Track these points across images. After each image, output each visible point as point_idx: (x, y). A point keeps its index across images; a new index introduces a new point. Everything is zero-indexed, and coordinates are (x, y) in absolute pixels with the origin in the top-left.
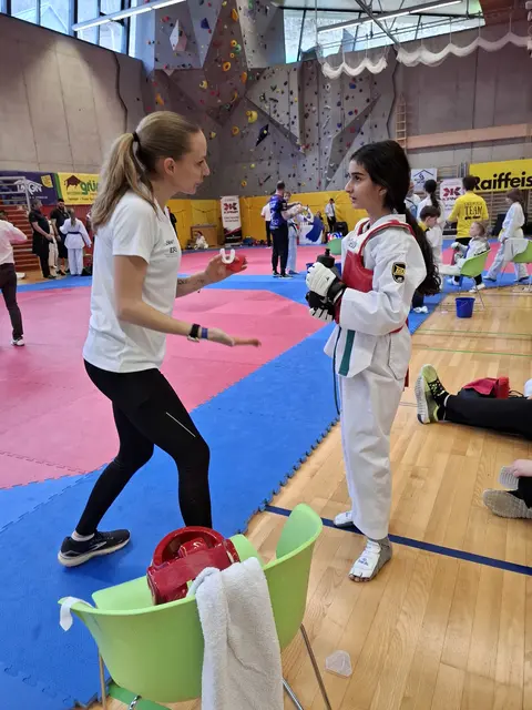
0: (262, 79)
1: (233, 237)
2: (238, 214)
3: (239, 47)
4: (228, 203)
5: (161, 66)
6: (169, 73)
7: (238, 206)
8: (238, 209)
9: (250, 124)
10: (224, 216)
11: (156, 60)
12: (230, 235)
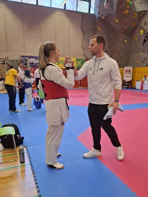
0: (146, 15)
1: (127, 84)
2: (131, 75)
3: (131, 3)
4: (127, 70)
5: (100, 16)
6: (103, 18)
7: (131, 71)
8: (132, 72)
9: (141, 36)
10: (125, 75)
11: (99, 13)
12: (126, 83)
